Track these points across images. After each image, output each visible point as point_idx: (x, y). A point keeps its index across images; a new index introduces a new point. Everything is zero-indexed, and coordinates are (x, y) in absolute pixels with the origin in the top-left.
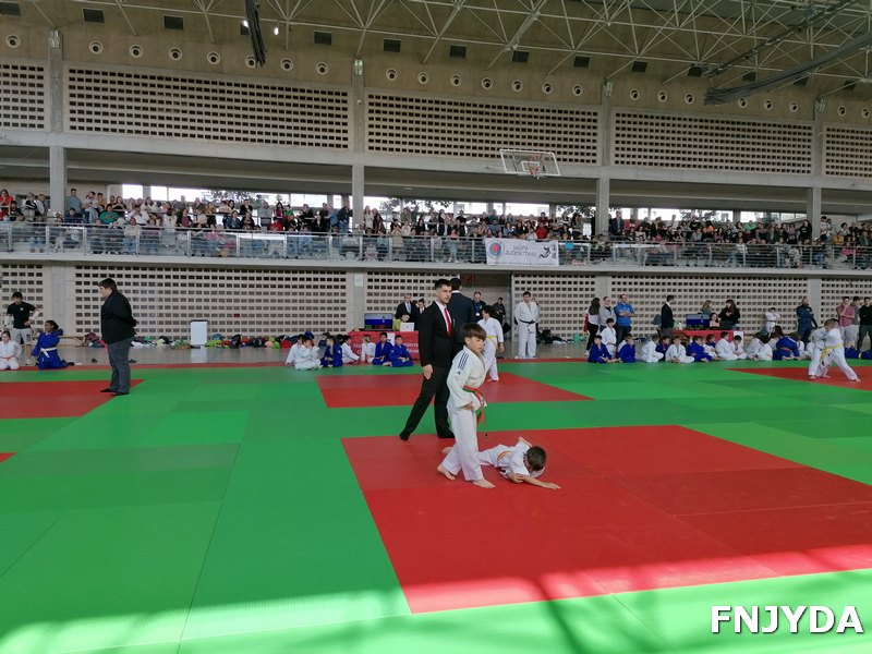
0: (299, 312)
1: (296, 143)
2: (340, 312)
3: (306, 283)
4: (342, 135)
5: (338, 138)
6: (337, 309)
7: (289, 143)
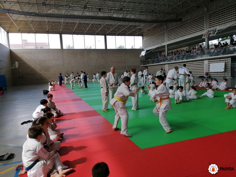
0: (196, 70)
1: (195, 32)
2: (203, 70)
3: (197, 64)
4: (203, 27)
5: (203, 28)
6: (202, 69)
7: (194, 32)
